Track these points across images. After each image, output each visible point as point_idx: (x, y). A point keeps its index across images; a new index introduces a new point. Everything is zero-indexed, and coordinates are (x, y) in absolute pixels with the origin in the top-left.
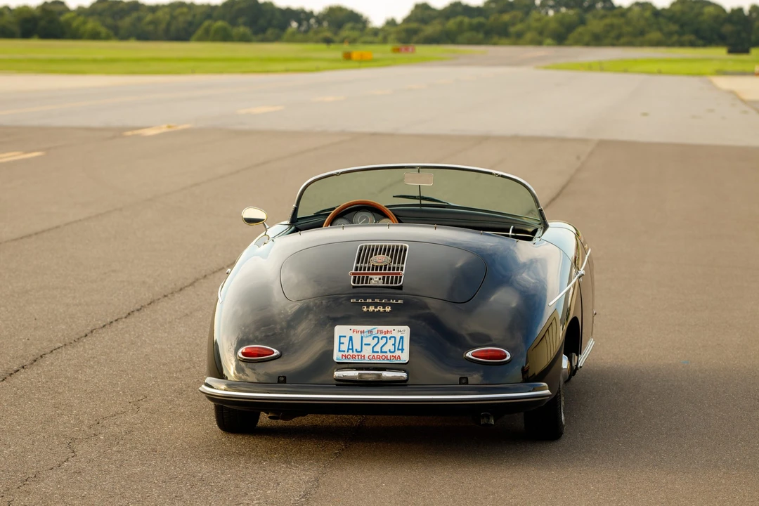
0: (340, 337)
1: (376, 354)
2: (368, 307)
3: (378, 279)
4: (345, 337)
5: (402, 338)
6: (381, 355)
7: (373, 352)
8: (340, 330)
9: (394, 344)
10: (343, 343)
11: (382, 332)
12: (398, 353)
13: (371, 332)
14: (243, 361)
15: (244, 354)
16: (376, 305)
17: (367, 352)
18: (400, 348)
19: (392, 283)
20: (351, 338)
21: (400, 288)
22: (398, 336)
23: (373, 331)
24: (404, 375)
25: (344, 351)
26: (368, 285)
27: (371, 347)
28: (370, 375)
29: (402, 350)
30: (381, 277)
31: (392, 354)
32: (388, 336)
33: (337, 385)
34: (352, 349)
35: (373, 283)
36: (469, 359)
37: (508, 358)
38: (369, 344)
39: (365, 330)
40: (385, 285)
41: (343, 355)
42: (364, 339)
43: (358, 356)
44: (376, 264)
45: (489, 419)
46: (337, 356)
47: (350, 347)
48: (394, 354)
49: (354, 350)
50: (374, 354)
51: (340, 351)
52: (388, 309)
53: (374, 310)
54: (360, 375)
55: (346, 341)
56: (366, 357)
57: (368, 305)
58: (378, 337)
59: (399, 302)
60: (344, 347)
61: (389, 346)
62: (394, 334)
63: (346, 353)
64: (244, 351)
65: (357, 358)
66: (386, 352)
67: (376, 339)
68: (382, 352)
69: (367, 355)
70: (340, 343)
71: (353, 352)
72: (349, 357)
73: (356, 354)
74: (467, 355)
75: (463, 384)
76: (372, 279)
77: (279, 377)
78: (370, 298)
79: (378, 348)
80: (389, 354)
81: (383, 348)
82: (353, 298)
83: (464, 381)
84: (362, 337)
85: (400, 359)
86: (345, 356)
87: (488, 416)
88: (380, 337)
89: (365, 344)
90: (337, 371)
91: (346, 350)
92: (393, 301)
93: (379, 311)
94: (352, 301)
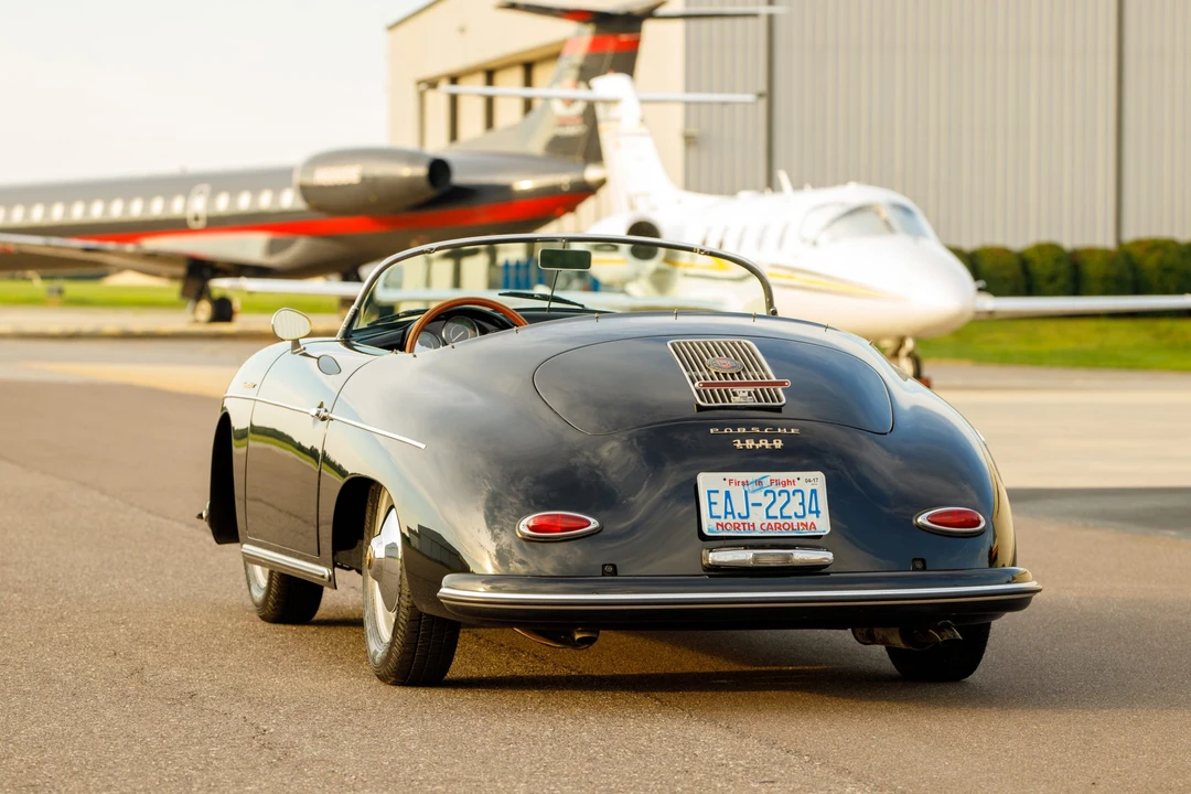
0: (709, 492)
1: (773, 522)
2: (743, 442)
3: (746, 394)
4: (717, 492)
5: (814, 492)
6: (782, 521)
7: (768, 517)
8: (706, 481)
9: (802, 504)
10: (715, 503)
11: (778, 483)
12: (810, 518)
13: (759, 482)
14: (528, 540)
15: (532, 529)
16: (756, 438)
17: (758, 517)
18: (814, 509)
19: (768, 401)
20: (728, 494)
21: (778, 409)
22: (807, 489)
23: (764, 480)
24: (830, 556)
25: (719, 517)
26: (732, 404)
27: (763, 509)
28: (771, 557)
29: (817, 512)
30: (752, 389)
31: (800, 521)
32: (791, 489)
33: (710, 576)
34: (732, 513)
35: (736, 401)
36: (922, 528)
37: (983, 525)
38: (760, 505)
39: (750, 480)
40: (758, 403)
41: (718, 524)
42: (749, 495)
43: (744, 524)
46: (709, 526)
47: (729, 510)
48: (803, 521)
49: (737, 516)
50: (770, 521)
51: (712, 517)
52: (778, 444)
53: (754, 447)
54: (756, 557)
55: (719, 498)
56: (758, 526)
57: (743, 438)
58: (773, 492)
59: (793, 431)
60: (719, 510)
61: (794, 507)
62: (799, 485)
63: (723, 521)
64: (531, 524)
65: (742, 528)
66: (790, 517)
67: (770, 495)
68: (782, 517)
69: (759, 523)
70: (711, 503)
71: (734, 517)
72: (728, 527)
73: (740, 521)
74: (919, 520)
75: (918, 570)
76: (735, 394)
77: (604, 566)
78: (741, 426)
79: (775, 511)
80: (795, 521)
81: (784, 511)
82: (714, 426)
83: (919, 565)
84: (746, 492)
85: (815, 528)
86: (722, 526)
87: (948, 627)
88: (777, 491)
89: (753, 505)
90: (711, 551)
91: (723, 515)
92: (779, 430)
93: (764, 446)
94: (712, 431)
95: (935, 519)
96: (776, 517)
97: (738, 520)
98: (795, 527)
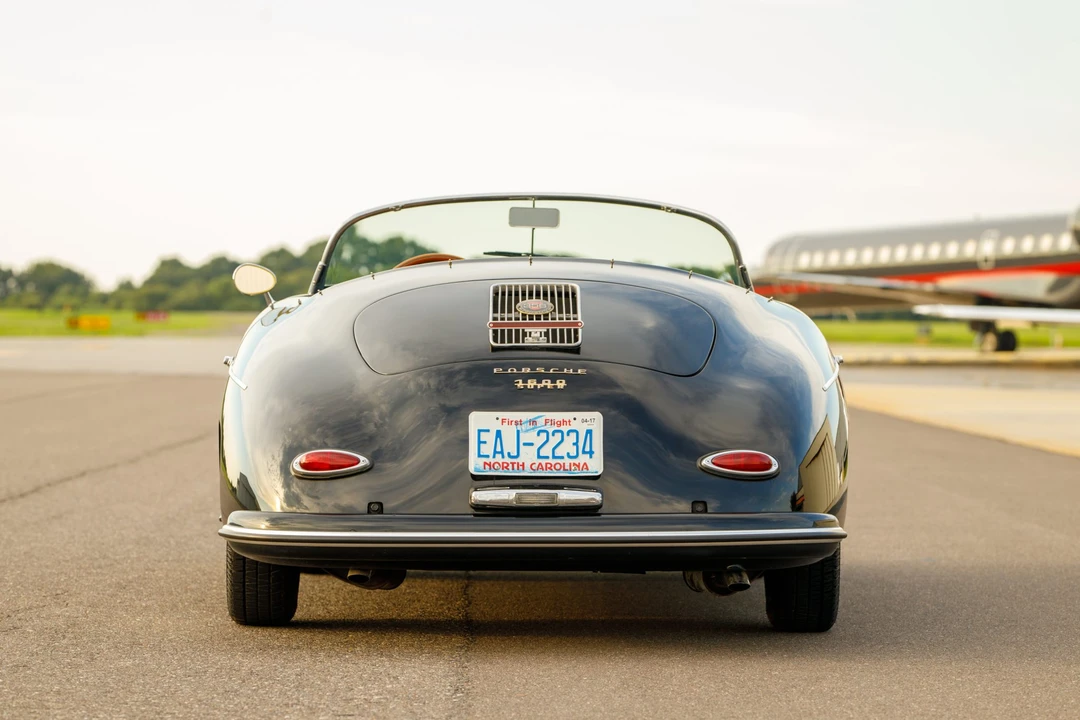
0: (480, 431)
1: (544, 462)
2: (525, 381)
3: (538, 334)
4: (488, 431)
5: (589, 432)
6: (553, 462)
7: (539, 457)
8: (478, 420)
9: (576, 444)
10: (485, 442)
11: (553, 422)
12: (583, 459)
13: (533, 422)
14: (302, 477)
16: (539, 378)
17: (528, 457)
18: (587, 449)
19: (562, 341)
20: (499, 434)
21: (576, 350)
22: (582, 429)
23: (538, 420)
24: (596, 496)
25: (488, 456)
26: (521, 344)
27: (534, 449)
28: (536, 497)
29: (591, 453)
30: (541, 329)
31: (572, 461)
32: (566, 429)
33: (475, 515)
34: (502, 452)
35: (529, 342)
36: (706, 470)
37: (774, 469)
38: (532, 444)
39: (524, 420)
40: (551, 344)
41: (485, 463)
42: (521, 434)
43: (513, 464)
44: (528, 313)
45: (741, 576)
46: (475, 465)
47: (499, 449)
48: (576, 461)
49: (506, 454)
50: (541, 461)
51: (480, 456)
52: (561, 384)
53: (536, 387)
54: (519, 497)
55: (490, 438)
56: (527, 466)
57: (525, 377)
58: (547, 433)
59: (579, 371)
60: (487, 449)
61: (568, 447)
62: (574, 425)
63: (491, 460)
64: (304, 461)
65: (510, 467)
66: (562, 458)
67: (544, 435)
68: (554, 457)
69: (529, 461)
70: (480, 442)
71: (503, 457)
72: (496, 465)
73: (509, 460)
74: (704, 462)
75: (698, 512)
76: (525, 334)
77: (370, 504)
78: (526, 366)
79: (547, 451)
80: (567, 461)
81: (556, 451)
82: (497, 366)
83: (700, 508)
84: (518, 431)
85: (587, 468)
86: (489, 465)
87: (739, 572)
88: (551, 431)
89: (525, 444)
90: (476, 490)
91: (491, 454)
92: (567, 371)
93: (546, 387)
94: (495, 371)
95: (719, 462)
97: (507, 460)
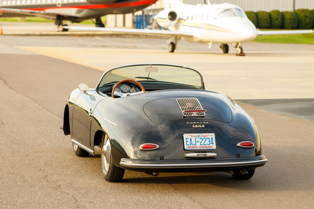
0: (186, 139)
1: (202, 146)
2: (195, 126)
3: (196, 113)
5: (212, 138)
6: (204, 146)
7: (201, 145)
8: (185, 136)
9: (209, 141)
11: (203, 136)
12: (211, 145)
13: (199, 136)
14: (142, 150)
15: (143, 148)
16: (198, 125)
17: (198, 145)
18: (212, 143)
19: (200, 115)
20: (191, 139)
21: (203, 117)
22: (210, 138)
23: (200, 136)
24: (216, 154)
25: (189, 145)
26: (191, 116)
27: (199, 143)
28: (201, 155)
29: (213, 143)
30: (197, 112)
32: (206, 138)
33: (186, 159)
34: (192, 144)
35: (193, 115)
36: (239, 147)
37: (253, 146)
38: (199, 142)
39: (196, 136)
40: (198, 116)
41: (188, 147)
43: (195, 147)
44: (189, 107)
46: (186, 147)
47: (191, 143)
48: (209, 146)
50: (201, 146)
51: (187, 145)
52: (203, 126)
53: (197, 127)
54: (198, 155)
55: (189, 140)
57: (195, 125)
58: (202, 138)
59: (207, 123)
60: (188, 143)
61: (207, 142)
62: (208, 137)
63: (190, 146)
64: (143, 146)
65: (194, 147)
66: (206, 145)
68: (204, 145)
69: (198, 146)
70: (187, 141)
72: (191, 147)
74: (238, 145)
75: (237, 157)
76: (193, 113)
77: (160, 157)
79: (202, 143)
80: (207, 146)
81: (205, 143)
84: (195, 139)
85: (212, 147)
87: (245, 171)
89: (197, 142)
90: (187, 153)
92: (204, 123)
93: (200, 127)
94: (187, 123)
95: (242, 145)
96: (203, 145)
98: (207, 147)
